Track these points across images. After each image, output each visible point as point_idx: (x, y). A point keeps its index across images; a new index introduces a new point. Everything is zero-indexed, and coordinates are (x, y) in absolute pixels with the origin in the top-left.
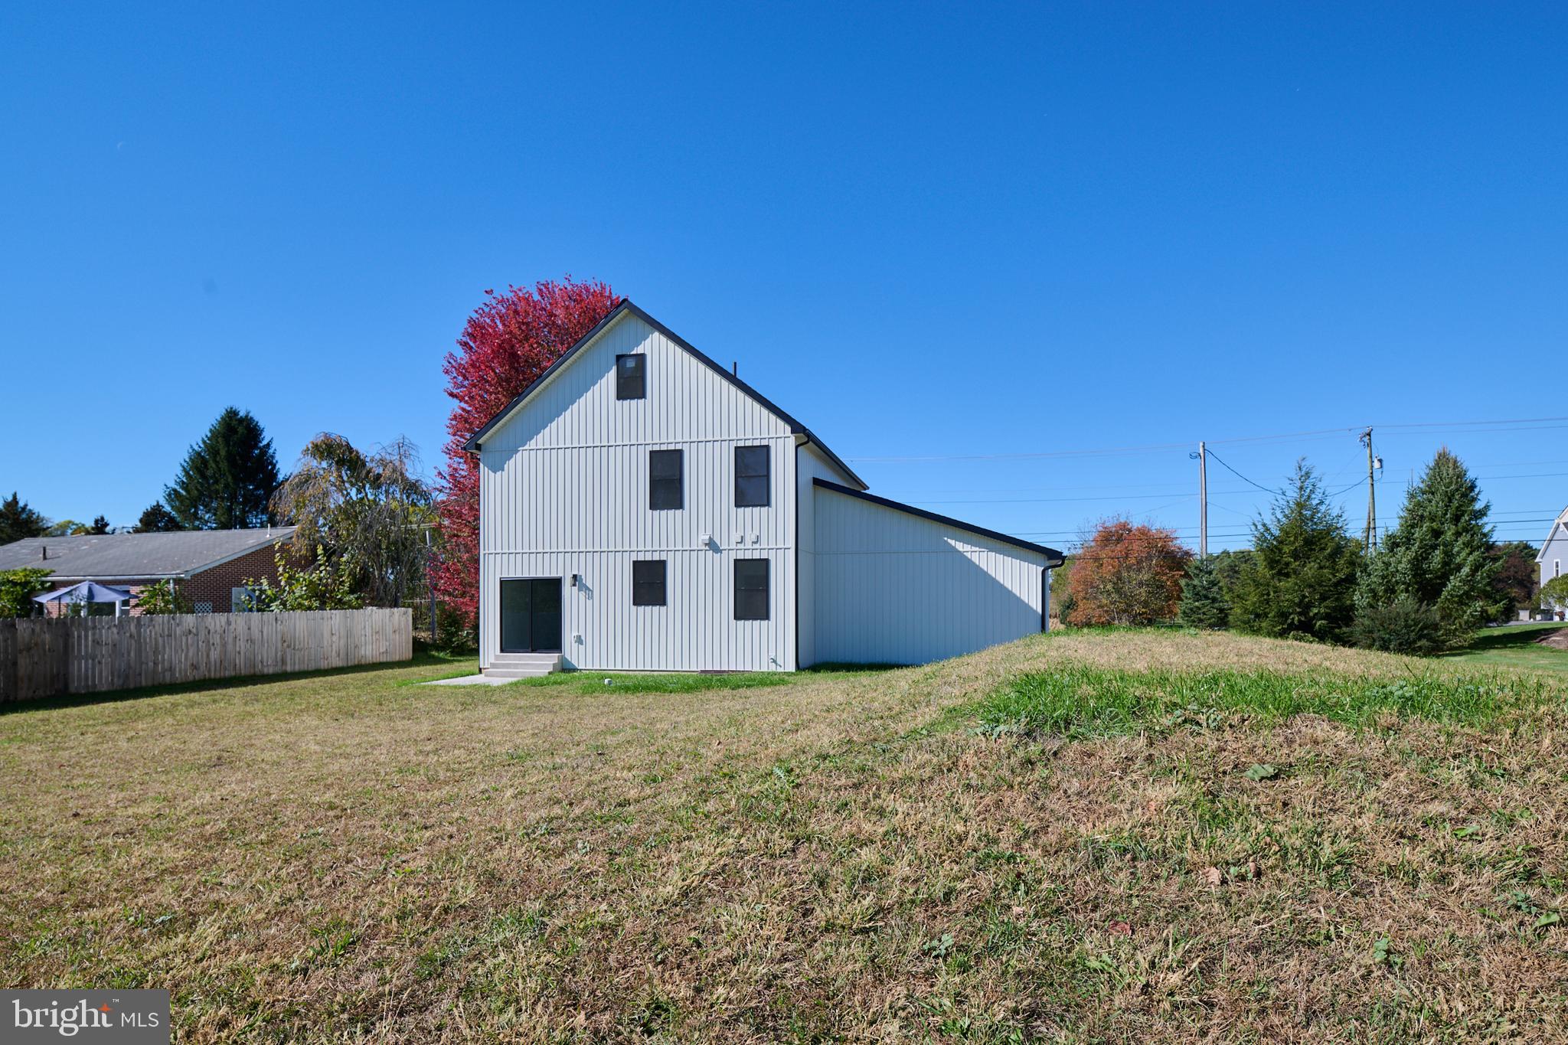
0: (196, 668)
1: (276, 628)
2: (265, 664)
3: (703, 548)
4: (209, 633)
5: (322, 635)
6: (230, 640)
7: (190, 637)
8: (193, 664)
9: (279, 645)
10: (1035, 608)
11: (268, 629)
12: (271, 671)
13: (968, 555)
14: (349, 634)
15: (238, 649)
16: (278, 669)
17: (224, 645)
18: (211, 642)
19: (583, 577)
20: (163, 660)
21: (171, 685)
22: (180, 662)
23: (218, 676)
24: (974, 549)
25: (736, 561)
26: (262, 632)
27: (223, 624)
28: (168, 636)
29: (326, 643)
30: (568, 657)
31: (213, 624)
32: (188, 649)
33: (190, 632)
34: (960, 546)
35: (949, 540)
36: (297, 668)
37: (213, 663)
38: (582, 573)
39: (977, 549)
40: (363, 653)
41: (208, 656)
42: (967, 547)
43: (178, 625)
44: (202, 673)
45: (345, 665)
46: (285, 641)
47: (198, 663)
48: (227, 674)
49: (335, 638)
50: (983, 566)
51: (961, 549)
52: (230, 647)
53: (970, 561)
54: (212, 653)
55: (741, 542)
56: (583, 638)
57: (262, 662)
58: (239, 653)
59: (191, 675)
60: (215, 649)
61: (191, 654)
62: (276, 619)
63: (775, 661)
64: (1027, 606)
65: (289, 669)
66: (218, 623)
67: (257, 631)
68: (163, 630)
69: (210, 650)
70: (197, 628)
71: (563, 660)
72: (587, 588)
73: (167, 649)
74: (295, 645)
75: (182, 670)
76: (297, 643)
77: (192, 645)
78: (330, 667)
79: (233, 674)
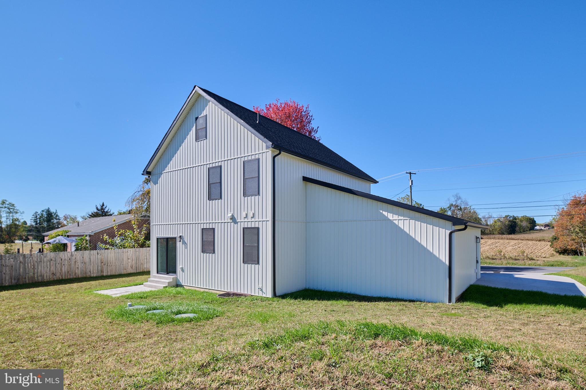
0: (55, 275)
1: (98, 256)
2: (92, 272)
3: (230, 221)
4: (62, 260)
5: (123, 259)
6: (73, 263)
7: (51, 262)
8: (53, 273)
9: (100, 264)
10: (444, 261)
11: (93, 257)
12: (95, 275)
13: (396, 222)
14: (137, 259)
15: (77, 266)
16: (100, 274)
17: (70, 265)
18: (63, 264)
19: (184, 237)
20: (38, 272)
21: (41, 282)
22: (46, 272)
23: (67, 278)
24: (400, 218)
25: (244, 228)
26: (90, 259)
27: (69, 256)
28: (40, 262)
29: (125, 263)
30: (179, 278)
31: (63, 256)
32: (50, 267)
33: (51, 260)
34: (390, 216)
35: (384, 213)
36: (109, 274)
37: (64, 273)
38: (184, 235)
39: (402, 218)
40: (145, 266)
41: (61, 270)
42: (396, 217)
43: (45, 257)
44: (58, 276)
45: (135, 272)
46: (102, 263)
47: (56, 273)
48: (71, 277)
49: (129, 261)
50: (406, 230)
51: (391, 218)
52: (73, 265)
53: (397, 227)
54: (63, 268)
55: (246, 217)
56: (184, 269)
57: (90, 272)
58: (78, 268)
59: (52, 278)
60: (65, 267)
61: (52, 269)
62: (98, 253)
63: (262, 290)
64: (438, 259)
65: (105, 274)
66: (66, 255)
67: (87, 258)
68: (37, 259)
69: (62, 267)
70: (55, 258)
71: (176, 280)
72: (185, 243)
73: (39, 267)
74: (108, 264)
75: (47, 276)
76: (109, 263)
77: (52, 266)
78: (127, 273)
79: (75, 277)
